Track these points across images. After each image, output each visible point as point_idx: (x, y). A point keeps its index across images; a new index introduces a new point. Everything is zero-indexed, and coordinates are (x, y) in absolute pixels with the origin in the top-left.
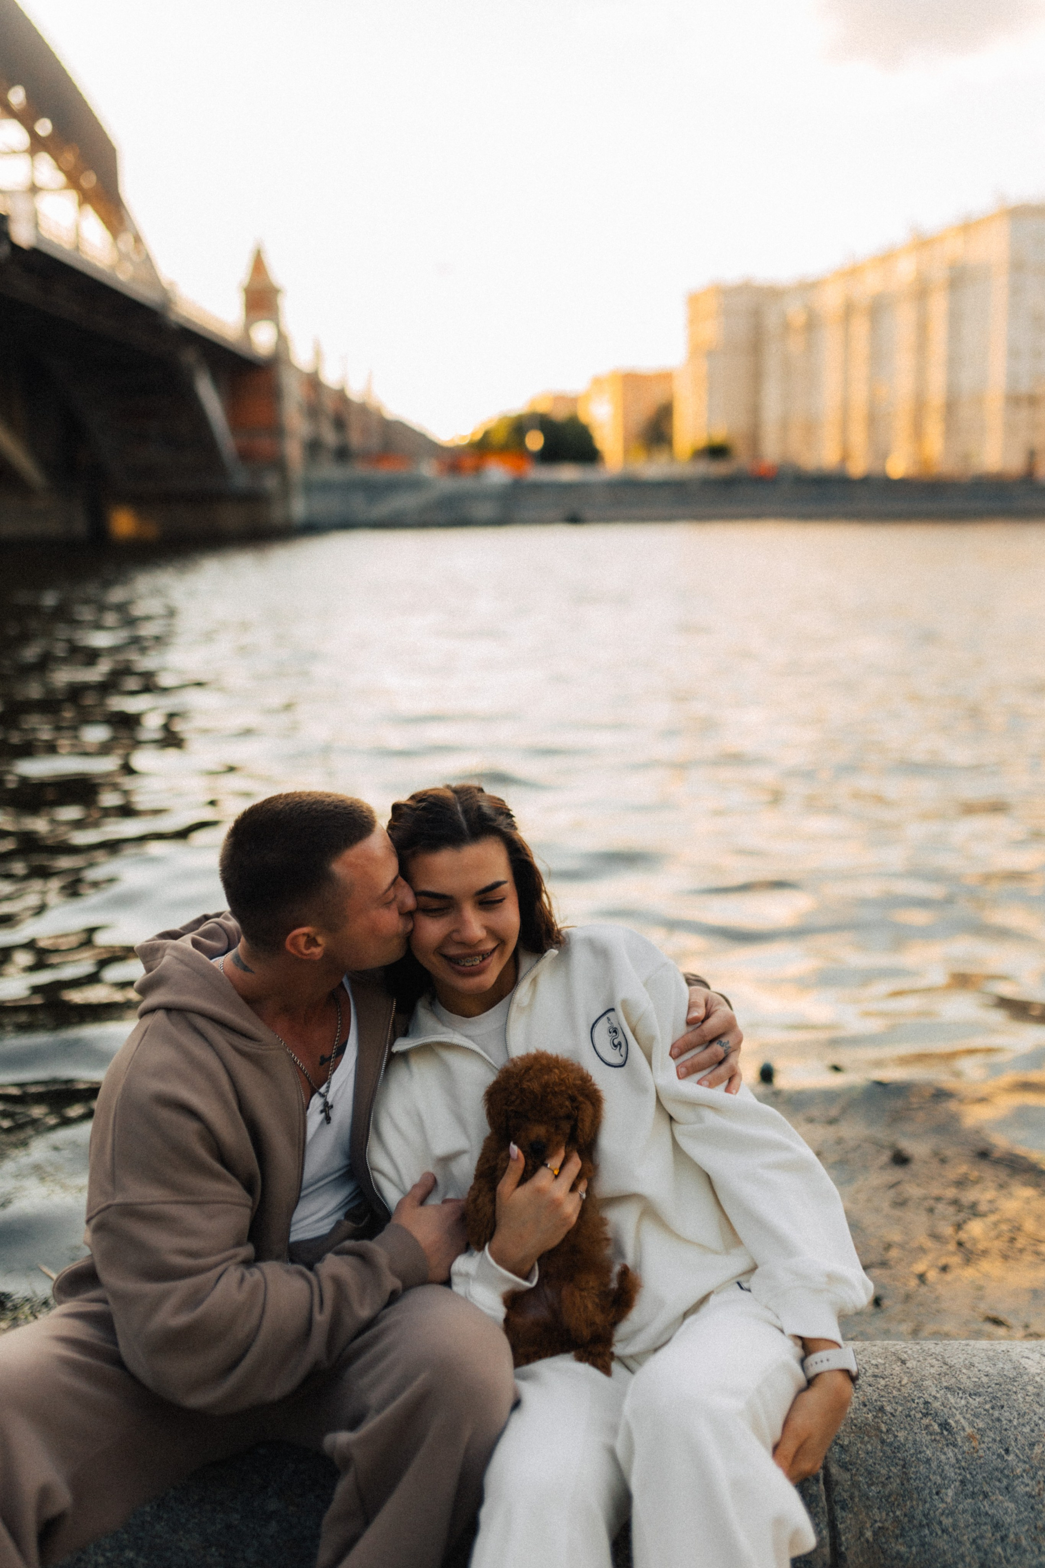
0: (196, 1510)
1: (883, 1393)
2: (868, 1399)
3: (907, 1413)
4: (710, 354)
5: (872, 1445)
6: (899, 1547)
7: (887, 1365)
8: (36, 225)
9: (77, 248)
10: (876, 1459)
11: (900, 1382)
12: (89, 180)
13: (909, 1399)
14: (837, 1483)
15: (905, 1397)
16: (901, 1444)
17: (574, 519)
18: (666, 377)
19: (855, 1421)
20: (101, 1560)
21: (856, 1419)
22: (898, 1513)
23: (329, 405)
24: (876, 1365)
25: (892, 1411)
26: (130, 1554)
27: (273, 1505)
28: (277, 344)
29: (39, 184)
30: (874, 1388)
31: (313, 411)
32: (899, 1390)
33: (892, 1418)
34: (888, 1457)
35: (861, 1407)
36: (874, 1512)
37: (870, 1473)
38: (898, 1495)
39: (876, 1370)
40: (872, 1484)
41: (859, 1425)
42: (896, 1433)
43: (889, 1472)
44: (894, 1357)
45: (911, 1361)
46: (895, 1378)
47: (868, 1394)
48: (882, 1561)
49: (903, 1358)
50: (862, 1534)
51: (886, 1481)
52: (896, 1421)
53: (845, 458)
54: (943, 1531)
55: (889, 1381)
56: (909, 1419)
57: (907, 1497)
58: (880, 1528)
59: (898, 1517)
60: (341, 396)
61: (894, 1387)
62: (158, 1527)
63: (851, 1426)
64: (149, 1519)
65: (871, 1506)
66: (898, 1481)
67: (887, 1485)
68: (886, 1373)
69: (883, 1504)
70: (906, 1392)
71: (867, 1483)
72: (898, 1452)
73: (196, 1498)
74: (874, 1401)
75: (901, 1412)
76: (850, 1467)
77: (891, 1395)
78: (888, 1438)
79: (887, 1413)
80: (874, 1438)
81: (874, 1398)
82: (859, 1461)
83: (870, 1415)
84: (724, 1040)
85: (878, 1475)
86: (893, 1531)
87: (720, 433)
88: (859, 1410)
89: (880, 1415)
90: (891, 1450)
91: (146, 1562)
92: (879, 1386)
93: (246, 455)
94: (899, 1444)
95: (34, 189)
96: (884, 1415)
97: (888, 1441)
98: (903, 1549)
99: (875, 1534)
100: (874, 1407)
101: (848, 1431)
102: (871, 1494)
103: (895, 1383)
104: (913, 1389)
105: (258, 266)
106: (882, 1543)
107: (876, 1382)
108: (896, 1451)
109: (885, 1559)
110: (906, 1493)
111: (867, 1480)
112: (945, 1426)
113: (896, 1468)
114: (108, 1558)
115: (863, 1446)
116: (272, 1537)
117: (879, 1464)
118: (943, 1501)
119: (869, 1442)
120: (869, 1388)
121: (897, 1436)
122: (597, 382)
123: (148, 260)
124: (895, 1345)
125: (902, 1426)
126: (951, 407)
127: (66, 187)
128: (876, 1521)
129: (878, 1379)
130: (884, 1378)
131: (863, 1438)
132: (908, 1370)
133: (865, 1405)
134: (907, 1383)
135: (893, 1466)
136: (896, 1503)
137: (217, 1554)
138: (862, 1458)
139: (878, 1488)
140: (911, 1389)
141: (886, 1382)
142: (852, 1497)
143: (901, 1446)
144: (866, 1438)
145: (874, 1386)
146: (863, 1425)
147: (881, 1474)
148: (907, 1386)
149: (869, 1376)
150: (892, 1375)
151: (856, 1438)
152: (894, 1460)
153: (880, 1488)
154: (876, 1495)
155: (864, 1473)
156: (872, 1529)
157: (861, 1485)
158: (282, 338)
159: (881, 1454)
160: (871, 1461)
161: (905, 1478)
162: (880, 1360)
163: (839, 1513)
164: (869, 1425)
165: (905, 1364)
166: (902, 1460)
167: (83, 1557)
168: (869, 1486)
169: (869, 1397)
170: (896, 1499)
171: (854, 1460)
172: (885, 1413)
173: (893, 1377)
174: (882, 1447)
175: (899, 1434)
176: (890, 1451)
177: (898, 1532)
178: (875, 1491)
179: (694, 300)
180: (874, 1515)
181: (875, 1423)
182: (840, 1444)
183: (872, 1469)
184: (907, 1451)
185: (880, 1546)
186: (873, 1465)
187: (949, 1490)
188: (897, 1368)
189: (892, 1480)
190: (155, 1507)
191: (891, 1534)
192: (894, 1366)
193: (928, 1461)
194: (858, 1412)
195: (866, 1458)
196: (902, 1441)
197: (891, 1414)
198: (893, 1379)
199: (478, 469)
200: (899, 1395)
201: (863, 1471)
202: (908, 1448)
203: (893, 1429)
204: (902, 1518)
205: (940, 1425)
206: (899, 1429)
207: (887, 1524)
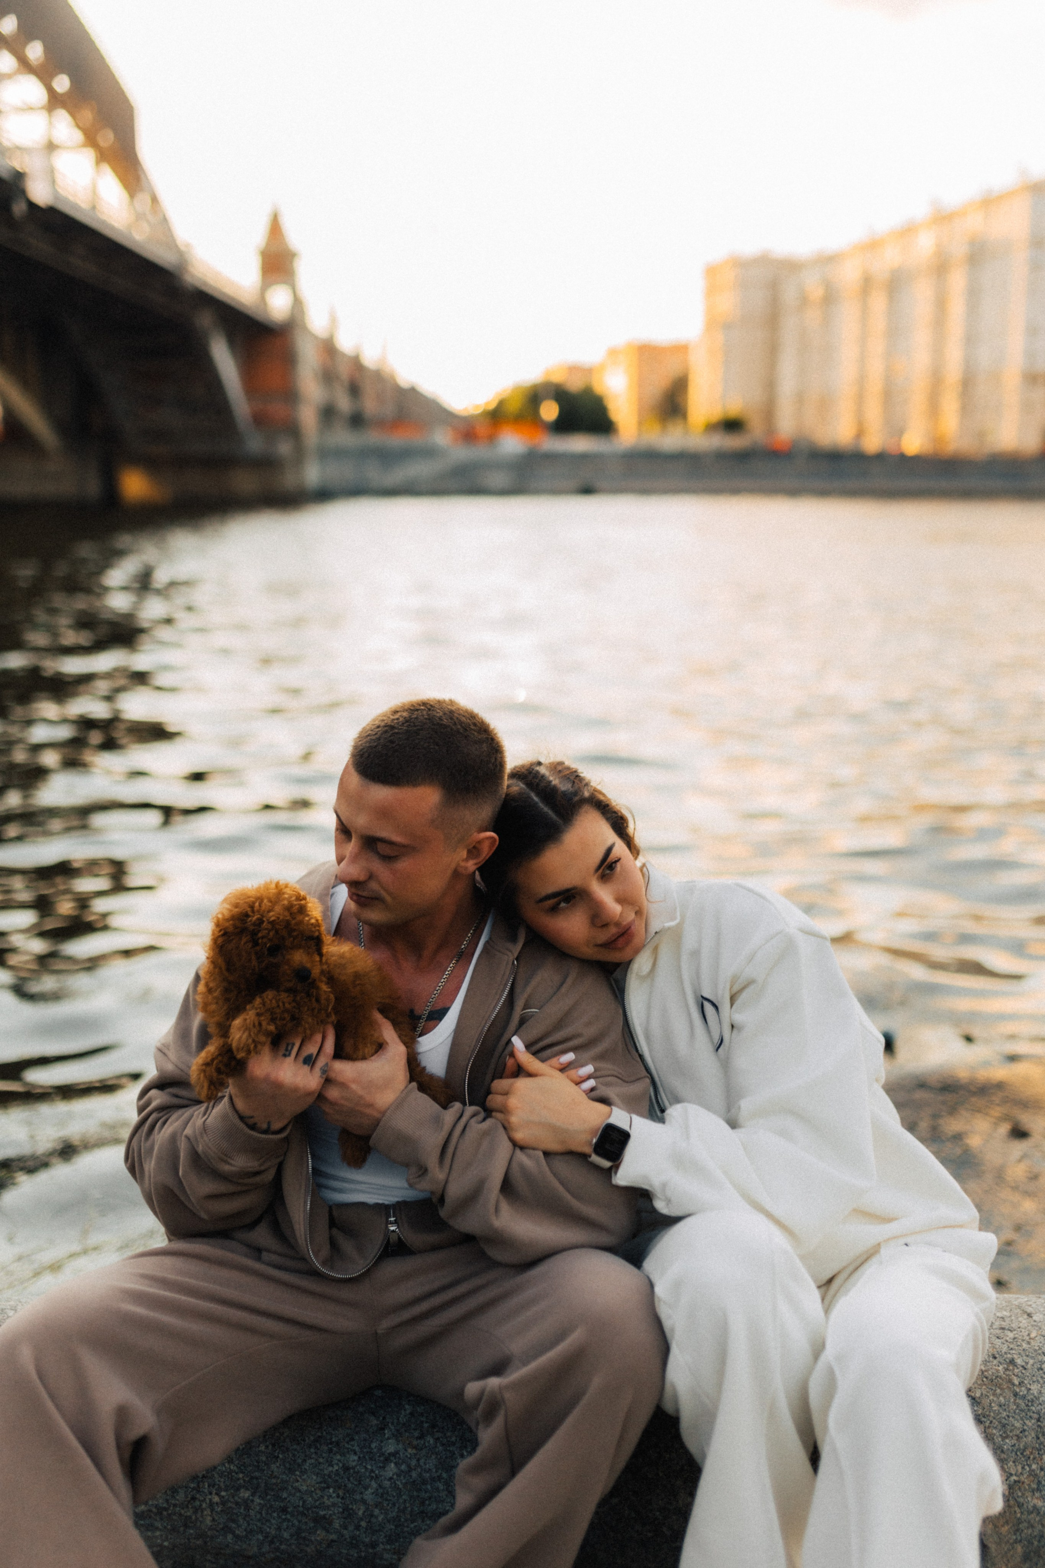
0: (312, 1450)
1: (1012, 1346)
2: (998, 1352)
3: (1039, 1366)
4: (727, 326)
5: (1005, 1397)
6: (1035, 1501)
7: (1013, 1318)
8: (54, 182)
9: (94, 208)
10: (1009, 1412)
11: (1029, 1335)
12: (107, 138)
13: (1040, 1352)
15: (1035, 1351)
16: (1035, 1397)
17: (587, 490)
18: (681, 349)
19: (986, 1373)
20: (216, 1499)
21: (986, 1371)
22: (1034, 1467)
23: (344, 371)
24: (1002, 1318)
25: (1023, 1364)
26: (245, 1494)
27: (391, 1447)
28: (293, 308)
29: (56, 142)
30: (1002, 1340)
31: (328, 376)
32: (1029, 1343)
33: (1023, 1371)
34: (1022, 1410)
35: (991, 1359)
36: (1009, 1465)
37: (1004, 1426)
38: (1033, 1448)
39: (1003, 1323)
40: (1007, 1437)
41: (990, 1378)
42: (1028, 1386)
43: (1023, 1425)
44: (1018, 1310)
45: (1038, 1314)
46: (1023, 1330)
47: (997, 1346)
48: (1019, 1515)
49: (1029, 1311)
51: (1021, 1434)
52: (1028, 1374)
53: (860, 433)
55: (1017, 1334)
56: (1041, 1372)
57: (1043, 1451)
58: (1015, 1481)
59: (1033, 1471)
60: (356, 363)
61: (1023, 1340)
62: (273, 1467)
63: (983, 1378)
64: (264, 1459)
65: (1006, 1460)
66: (1033, 1435)
67: (1022, 1438)
68: (1013, 1325)
69: (1019, 1458)
70: (1036, 1345)
71: (1001, 1435)
72: (1032, 1405)
73: (312, 1438)
74: (1003, 1354)
75: (1033, 1365)
76: (983, 1419)
77: (1021, 1348)
78: (1021, 1391)
79: (1019, 1366)
80: (1006, 1390)
81: (1003, 1352)
82: (992, 1414)
83: (1001, 1368)
85: (1013, 1428)
86: (1029, 1485)
87: (734, 407)
88: (989, 1362)
89: (1011, 1368)
90: (1025, 1403)
91: (262, 1502)
92: (1008, 1339)
93: (260, 420)
94: (1032, 1397)
95: (51, 147)
96: (1016, 1368)
97: (1021, 1393)
100: (1005, 1360)
101: (979, 1383)
102: (1005, 1447)
103: (1023, 1336)
104: (1043, 1342)
105: (275, 228)
106: (1018, 1497)
107: (1004, 1335)
108: (1030, 1404)
109: (1022, 1513)
110: (1042, 1447)
111: (1001, 1433)
113: (1030, 1421)
114: (223, 1497)
115: (995, 1399)
116: (391, 1479)
117: (1013, 1417)
119: (1001, 1394)
120: (998, 1340)
121: (1030, 1389)
122: (613, 353)
123: (165, 220)
124: (1018, 1298)
125: (1035, 1379)
126: (967, 384)
127: (84, 145)
128: (1011, 1475)
129: (1006, 1331)
130: (1011, 1331)
131: (995, 1390)
132: (1035, 1323)
133: (995, 1358)
134: (1036, 1336)
135: (1027, 1419)
136: (1032, 1457)
137: (334, 1495)
138: (995, 1410)
139: (1012, 1441)
140: (1041, 1343)
141: (1015, 1334)
143: (1035, 1399)
144: (998, 1391)
145: (1003, 1338)
146: (994, 1377)
147: (1016, 1427)
148: (1036, 1339)
149: (996, 1329)
150: (1019, 1328)
151: (988, 1390)
152: (1028, 1413)
153: (1014, 1441)
154: (1011, 1448)
155: (998, 1426)
156: (1008, 1482)
157: (995, 1437)
158: (297, 303)
159: (1015, 1407)
160: (1005, 1413)
162: (1005, 1313)
164: (1001, 1378)
165: (1031, 1317)
166: (1036, 1413)
167: (198, 1496)
168: (1004, 1438)
169: (999, 1350)
170: (1031, 1453)
171: (987, 1413)
172: (1016, 1366)
173: (1021, 1329)
174: (1015, 1400)
175: (1032, 1387)
176: (1023, 1404)
177: (1034, 1486)
178: (1010, 1443)
179: (712, 272)
180: (1009, 1468)
181: (1007, 1375)
182: (972, 1397)
183: (1006, 1422)
184: (1041, 1405)
185: (1015, 1499)
186: (1006, 1418)
188: (1024, 1321)
189: (1027, 1433)
190: (270, 1447)
191: (1027, 1487)
192: (1020, 1319)
194: (988, 1364)
195: (999, 1411)
196: (1036, 1394)
197: (1023, 1367)
198: (1021, 1332)
199: (492, 438)
200: (1029, 1348)
201: (997, 1423)
202: (1042, 1401)
203: (1026, 1382)
204: (1038, 1472)
206: (1031, 1382)
207: (1022, 1478)
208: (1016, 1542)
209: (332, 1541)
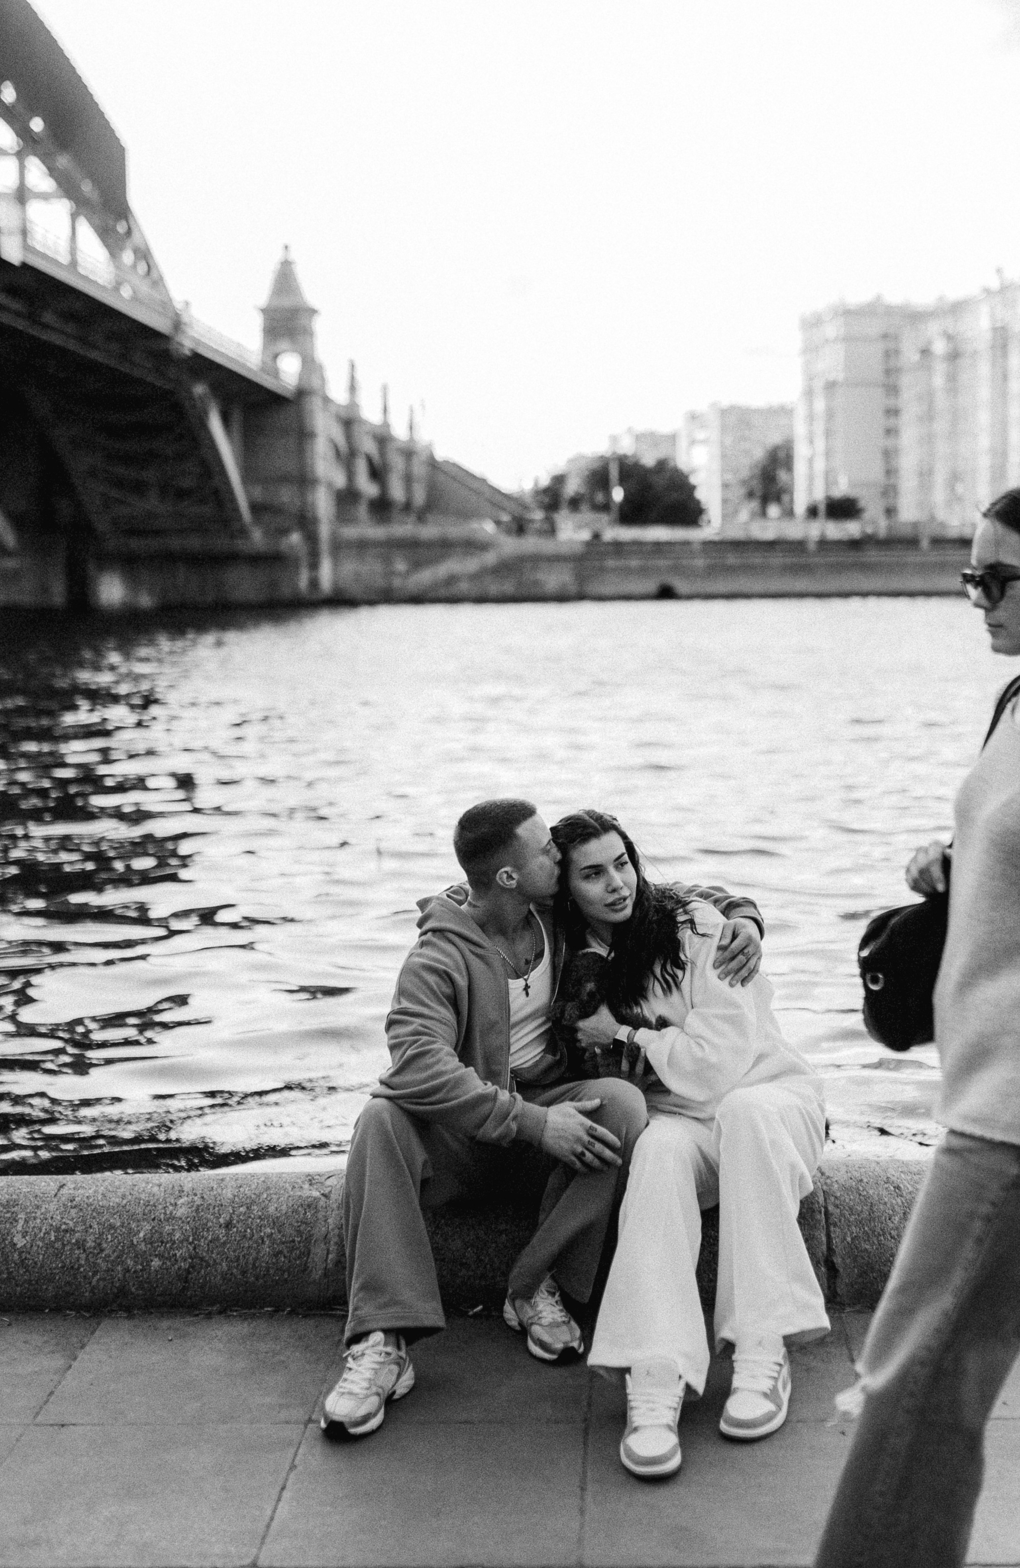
2: (854, 1176)
3: (876, 1182)
5: (853, 1196)
6: (865, 1246)
9: (75, 263)
10: (855, 1203)
11: (873, 1169)
13: (878, 1176)
14: (832, 1214)
15: (875, 1176)
22: (866, 1229)
27: (502, 1227)
28: (304, 372)
32: (873, 1172)
33: (866, 1185)
34: (862, 1202)
37: (851, 1209)
38: (866, 1220)
40: (852, 1214)
41: (846, 1187)
42: (868, 1191)
43: (862, 1209)
46: (871, 1167)
50: (845, 1239)
51: (860, 1213)
52: (869, 1186)
54: (891, 1237)
56: (876, 1185)
57: (872, 1221)
58: (855, 1236)
59: (866, 1231)
61: (870, 1172)
63: (842, 1188)
66: (867, 1213)
67: (861, 1215)
69: (858, 1225)
71: (849, 1214)
74: (857, 1177)
75: (872, 1182)
76: (840, 1206)
77: (867, 1175)
78: (863, 1193)
79: (864, 1182)
80: (855, 1193)
83: (854, 1183)
84: (746, 951)
85: (856, 1210)
86: (863, 1238)
89: (860, 1183)
94: (869, 1195)
96: (862, 1183)
98: (868, 1247)
99: (852, 1239)
102: (851, 1219)
103: (870, 1170)
104: (881, 1172)
106: (856, 1244)
108: (867, 1199)
109: (857, 1251)
110: (871, 1219)
112: (898, 1188)
113: (866, 1207)
115: (848, 1197)
117: (857, 1205)
118: (892, 1222)
125: (872, 1188)
128: (853, 1233)
133: (852, 1179)
134: (878, 1170)
135: (864, 1206)
136: (865, 1224)
141: (865, 1169)
142: (840, 1221)
143: (870, 1197)
146: (849, 1188)
147: (858, 1210)
152: (866, 1203)
153: (856, 1217)
154: (854, 1220)
155: (848, 1209)
156: (851, 1237)
157: (846, 1215)
159: (858, 1201)
160: (852, 1204)
161: (871, 1210)
163: (832, 1229)
164: (853, 1188)
166: (870, 1203)
170: (865, 1222)
174: (859, 1197)
175: (870, 1192)
176: (863, 1199)
177: (865, 1238)
178: (854, 1218)
181: (856, 1187)
182: (835, 1196)
184: (873, 1199)
187: (896, 1218)
189: (864, 1212)
191: (861, 1239)
193: (885, 1203)
194: (847, 1182)
196: (871, 1195)
197: (866, 1182)
200: (872, 1174)
202: (874, 1197)
203: (867, 1189)
204: (868, 1231)
205: (894, 1187)
206: (870, 1189)
207: (860, 1235)
208: (854, 1267)
209: (471, 1276)
